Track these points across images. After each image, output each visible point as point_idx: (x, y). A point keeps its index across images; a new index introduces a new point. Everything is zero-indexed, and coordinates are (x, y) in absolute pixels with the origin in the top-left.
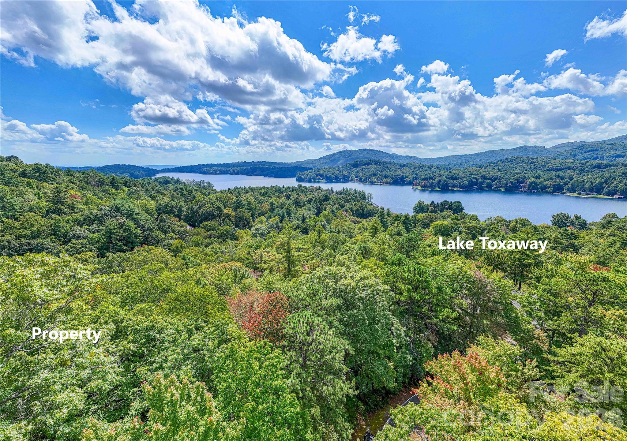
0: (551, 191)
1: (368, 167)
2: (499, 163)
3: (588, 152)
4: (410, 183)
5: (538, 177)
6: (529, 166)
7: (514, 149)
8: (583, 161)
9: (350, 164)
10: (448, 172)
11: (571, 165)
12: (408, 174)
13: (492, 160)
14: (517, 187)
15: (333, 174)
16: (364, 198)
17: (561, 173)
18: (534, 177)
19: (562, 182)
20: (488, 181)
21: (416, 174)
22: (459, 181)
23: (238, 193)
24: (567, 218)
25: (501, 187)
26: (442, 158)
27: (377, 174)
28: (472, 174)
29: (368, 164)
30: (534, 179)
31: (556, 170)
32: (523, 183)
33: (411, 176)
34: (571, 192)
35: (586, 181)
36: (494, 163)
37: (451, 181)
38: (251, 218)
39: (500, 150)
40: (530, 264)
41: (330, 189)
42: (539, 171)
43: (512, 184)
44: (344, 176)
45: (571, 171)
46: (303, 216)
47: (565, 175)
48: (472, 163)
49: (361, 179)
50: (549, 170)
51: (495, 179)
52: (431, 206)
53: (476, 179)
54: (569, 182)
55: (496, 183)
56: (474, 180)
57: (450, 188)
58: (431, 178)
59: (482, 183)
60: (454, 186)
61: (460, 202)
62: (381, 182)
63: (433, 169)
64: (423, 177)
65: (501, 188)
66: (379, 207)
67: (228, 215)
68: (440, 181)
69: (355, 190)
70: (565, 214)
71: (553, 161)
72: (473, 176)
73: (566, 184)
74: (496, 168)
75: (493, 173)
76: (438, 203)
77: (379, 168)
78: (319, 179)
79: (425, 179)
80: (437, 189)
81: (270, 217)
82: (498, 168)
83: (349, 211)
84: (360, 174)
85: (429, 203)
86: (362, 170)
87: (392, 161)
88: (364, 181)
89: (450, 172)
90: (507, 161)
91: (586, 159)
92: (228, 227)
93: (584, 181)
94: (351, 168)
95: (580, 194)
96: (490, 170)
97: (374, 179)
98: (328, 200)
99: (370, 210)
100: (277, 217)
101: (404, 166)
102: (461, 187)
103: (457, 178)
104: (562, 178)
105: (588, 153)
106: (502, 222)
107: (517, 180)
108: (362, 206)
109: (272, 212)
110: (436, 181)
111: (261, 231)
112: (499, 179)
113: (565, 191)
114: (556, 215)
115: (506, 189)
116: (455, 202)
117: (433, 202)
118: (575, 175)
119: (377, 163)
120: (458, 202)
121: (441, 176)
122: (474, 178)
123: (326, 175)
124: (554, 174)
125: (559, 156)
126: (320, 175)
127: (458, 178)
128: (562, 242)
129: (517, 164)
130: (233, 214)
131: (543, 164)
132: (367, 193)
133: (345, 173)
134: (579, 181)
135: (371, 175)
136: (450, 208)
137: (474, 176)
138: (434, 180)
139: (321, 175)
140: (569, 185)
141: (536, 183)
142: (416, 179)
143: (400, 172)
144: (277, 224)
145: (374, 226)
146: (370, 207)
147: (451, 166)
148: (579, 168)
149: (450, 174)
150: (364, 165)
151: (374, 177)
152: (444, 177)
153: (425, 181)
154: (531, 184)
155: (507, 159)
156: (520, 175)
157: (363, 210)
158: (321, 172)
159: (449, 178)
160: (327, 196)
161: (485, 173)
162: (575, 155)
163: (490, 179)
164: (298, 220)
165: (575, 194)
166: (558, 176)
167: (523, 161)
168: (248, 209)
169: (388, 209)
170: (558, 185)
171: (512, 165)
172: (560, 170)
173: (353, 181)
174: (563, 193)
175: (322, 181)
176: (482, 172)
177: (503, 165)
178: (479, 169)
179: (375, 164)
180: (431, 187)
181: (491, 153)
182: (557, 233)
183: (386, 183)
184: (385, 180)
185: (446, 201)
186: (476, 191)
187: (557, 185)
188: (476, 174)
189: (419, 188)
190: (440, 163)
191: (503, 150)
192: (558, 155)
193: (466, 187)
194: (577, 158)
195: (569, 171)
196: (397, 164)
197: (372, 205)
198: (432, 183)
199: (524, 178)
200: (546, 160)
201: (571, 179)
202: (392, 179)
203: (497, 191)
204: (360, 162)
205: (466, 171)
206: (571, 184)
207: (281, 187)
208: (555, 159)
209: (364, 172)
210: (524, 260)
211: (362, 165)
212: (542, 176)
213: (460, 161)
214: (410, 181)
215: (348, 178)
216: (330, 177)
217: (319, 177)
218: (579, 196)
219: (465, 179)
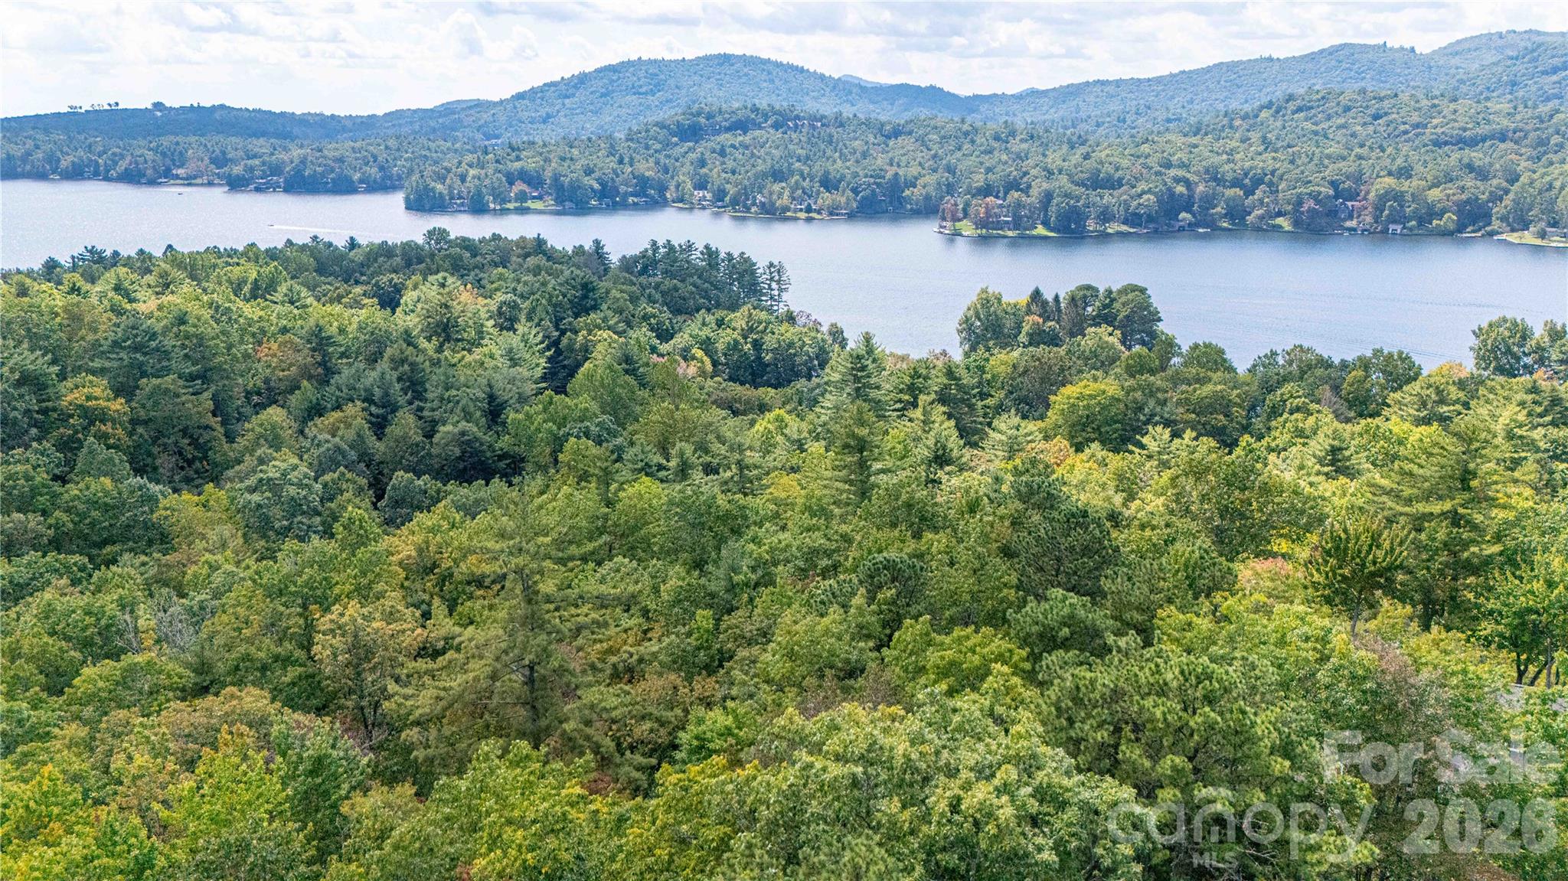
0: (1452, 226)
1: (747, 139)
2: (1264, 114)
3: (1555, 70)
4: (928, 210)
5: (1405, 173)
6: (1371, 128)
7: (1312, 57)
8: (1544, 109)
9: (661, 125)
10: (1076, 157)
11: (1505, 122)
12: (914, 170)
13: (1234, 105)
14: (1333, 213)
15: (589, 172)
16: (753, 288)
17: (1476, 156)
18: (1390, 174)
19: (1481, 190)
20: (1231, 192)
21: (950, 169)
22: (1122, 194)
23: (117, 288)
24: (1524, 338)
25: (1279, 214)
26: (1045, 93)
27: (792, 173)
28: (1168, 165)
29: (741, 126)
30: (1390, 181)
31: (1462, 142)
32: (1353, 196)
33: (930, 179)
34: (1513, 230)
35: (1557, 184)
36: (1245, 117)
37: (1093, 196)
38: (215, 422)
39: (1262, 60)
40: (1488, 561)
41: (588, 246)
42: (1405, 149)
43: (1318, 202)
44: (642, 184)
45: (1509, 145)
46: (492, 397)
47: (1491, 164)
48: (1161, 115)
49: (720, 195)
50: (1437, 144)
51: (1258, 182)
52: (1029, 312)
53: (1188, 183)
54: (1507, 192)
55: (1261, 201)
56: (1180, 189)
57: (1091, 225)
58: (1013, 185)
59: (1209, 201)
60: (1105, 216)
61: (1143, 291)
62: (809, 210)
63: (1016, 145)
64: (979, 180)
65: (1280, 221)
66: (825, 329)
67: (92, 417)
68: (1048, 196)
69: (710, 253)
70: (1515, 324)
71: (1448, 108)
72: (1173, 172)
73: (1496, 198)
74: (1255, 136)
75: (1250, 159)
76: (1057, 299)
77: (797, 143)
78: (522, 197)
79: (987, 191)
80: (1041, 230)
81: (315, 411)
82: (1264, 138)
83: (699, 354)
84: (715, 172)
85: (1023, 299)
86: (722, 153)
87: (848, 111)
88: (735, 202)
89: (1086, 157)
90: (1291, 106)
91: (1548, 99)
92: (107, 482)
93: (1551, 187)
94: (667, 145)
95: (1542, 235)
96: (1234, 144)
97: (781, 193)
98: (595, 308)
99: (791, 345)
100: (353, 409)
101: (896, 133)
102: (1133, 219)
103: (1113, 184)
104: (1483, 175)
105: (1555, 78)
106: (1319, 372)
107: (1334, 184)
108: (751, 330)
109: (324, 381)
110: (1034, 198)
111: (292, 491)
112: (1270, 184)
113: (1496, 224)
114: (1485, 325)
115: (1296, 223)
116: (1124, 291)
117: (1036, 295)
118: (1523, 164)
119: (783, 121)
120: (1134, 288)
121: (1050, 174)
122: (1177, 180)
123: (556, 178)
124: (1455, 156)
125: (1464, 89)
126: (524, 176)
127: (1120, 183)
128: (1533, 441)
129: (1329, 117)
130: (118, 405)
131: (1415, 118)
132: (761, 264)
133: (646, 168)
134: (1537, 185)
135: (764, 175)
136: (1105, 317)
137: (1181, 173)
138: (1026, 191)
139: (533, 180)
140: (1508, 201)
141: (1398, 197)
142: (950, 189)
143: (881, 161)
144: (358, 443)
145: (854, 436)
146: (787, 332)
147: (1083, 127)
148: (1532, 135)
149: (1089, 164)
150: (728, 129)
151: (776, 187)
152: (1064, 179)
153: (990, 199)
154: (1383, 198)
155: (1290, 98)
156: (1342, 164)
157: (757, 345)
158: (530, 163)
159: (1083, 184)
160: (587, 288)
161: (1216, 160)
162: (1514, 84)
163: (1236, 183)
164: (468, 416)
165: (1529, 237)
166: (1470, 168)
167: (1348, 109)
168: (192, 378)
169: (868, 339)
170: (1473, 201)
171: (1308, 125)
172: (1473, 143)
173: (684, 203)
174: (1491, 234)
175: (538, 205)
176: (1207, 153)
177: (1279, 124)
178: (1194, 140)
179: (776, 126)
180: (1017, 224)
181: (1229, 73)
182: (1513, 408)
183: (833, 212)
184: (826, 198)
185: (1089, 287)
186: (1189, 231)
187: (1468, 202)
188: (1183, 165)
189: (967, 228)
190: (1038, 117)
191: (1270, 59)
192: (1462, 82)
193: (1150, 219)
194: (1521, 94)
195: (1502, 146)
196: (867, 123)
197: (791, 318)
198: (1019, 205)
199: (1358, 178)
200: (1425, 103)
201: (1513, 179)
202: (855, 191)
203: (1265, 230)
204: (709, 117)
205: (1145, 148)
206: (1511, 196)
207: (341, 242)
208: (1455, 100)
209: (730, 164)
210: (1466, 545)
211: (718, 132)
212: (1419, 168)
213: (1115, 106)
214: (927, 198)
215: (662, 189)
216: (575, 187)
217: (520, 186)
218: (1539, 242)
219: (1142, 186)
